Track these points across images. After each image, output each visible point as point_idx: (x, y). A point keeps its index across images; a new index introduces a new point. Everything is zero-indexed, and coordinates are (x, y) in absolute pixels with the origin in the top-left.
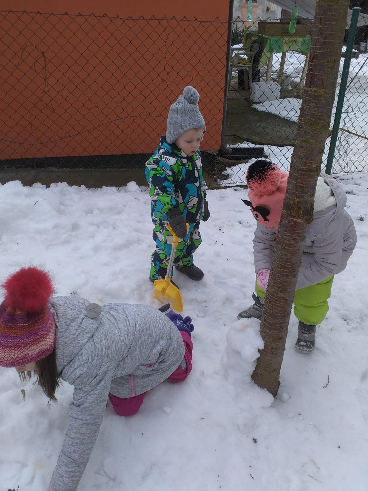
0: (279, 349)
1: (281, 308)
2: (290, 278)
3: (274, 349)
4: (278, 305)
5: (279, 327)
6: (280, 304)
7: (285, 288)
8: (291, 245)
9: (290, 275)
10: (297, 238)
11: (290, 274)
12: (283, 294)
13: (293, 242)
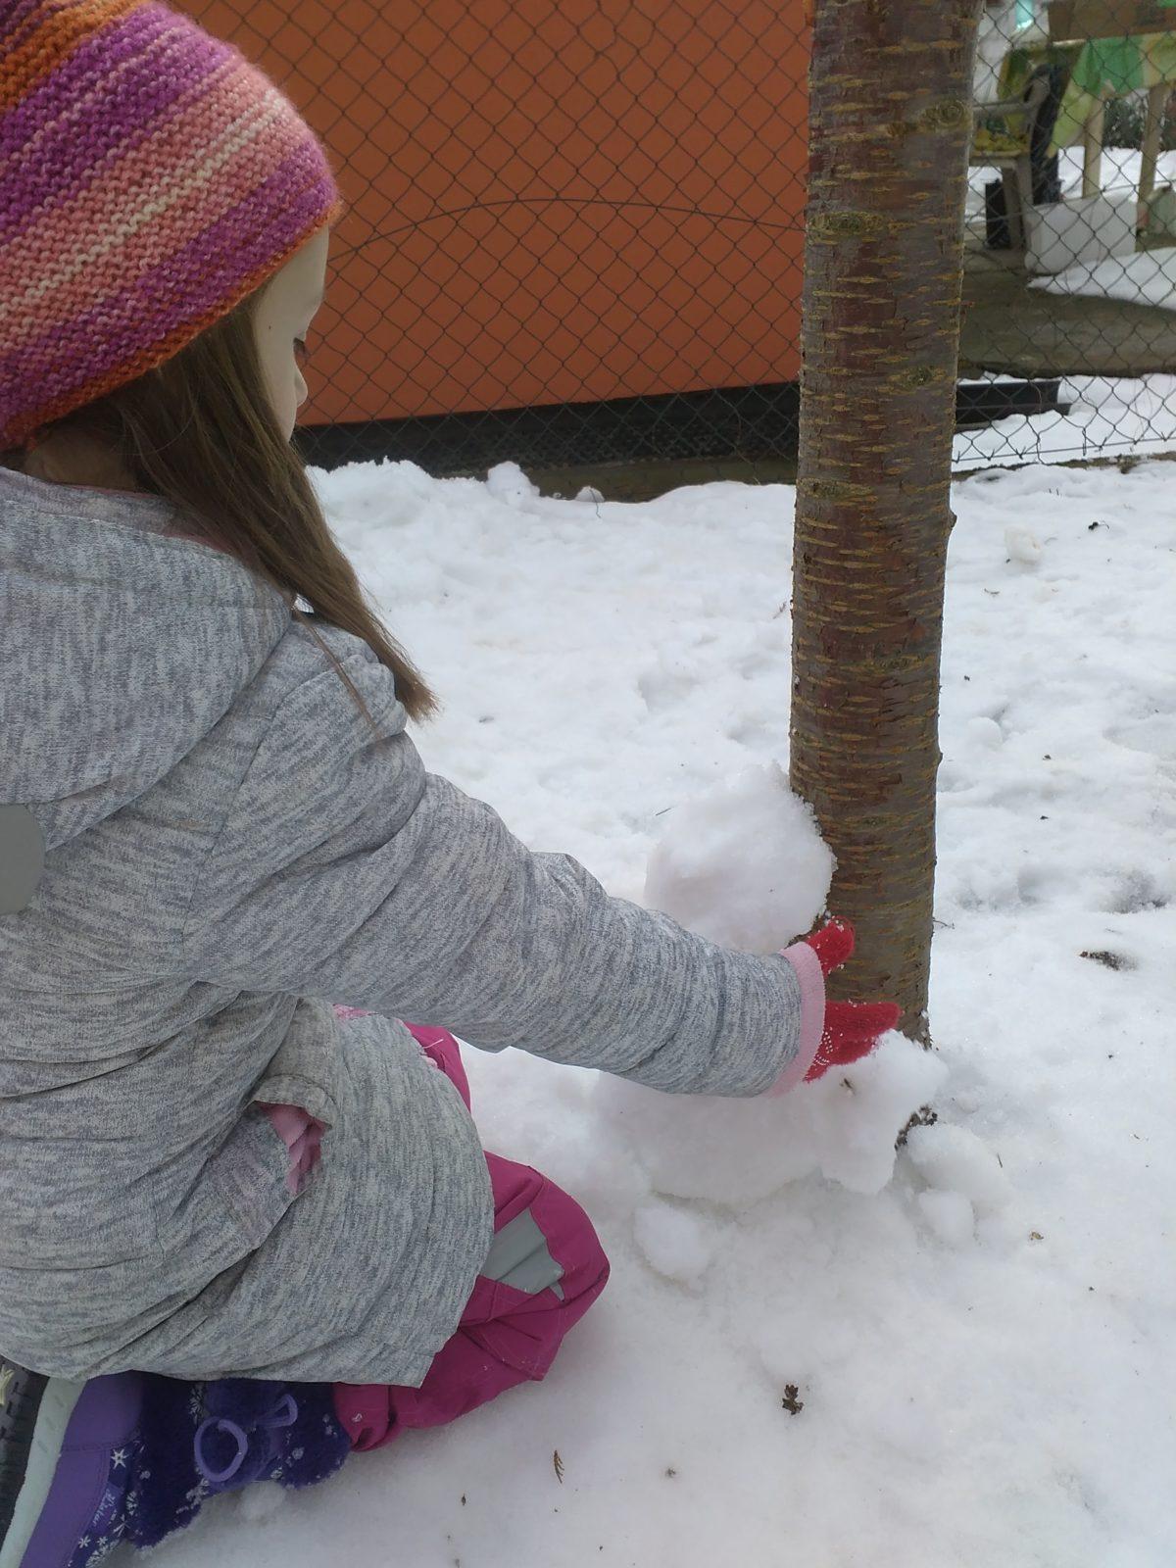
0: (889, 852)
1: (866, 586)
2: (894, 378)
3: (861, 849)
4: (848, 564)
5: (870, 710)
6: (856, 558)
7: (875, 449)
8: (875, 153)
9: (894, 360)
10: (898, 95)
11: (893, 353)
12: (866, 490)
13: (882, 128)
